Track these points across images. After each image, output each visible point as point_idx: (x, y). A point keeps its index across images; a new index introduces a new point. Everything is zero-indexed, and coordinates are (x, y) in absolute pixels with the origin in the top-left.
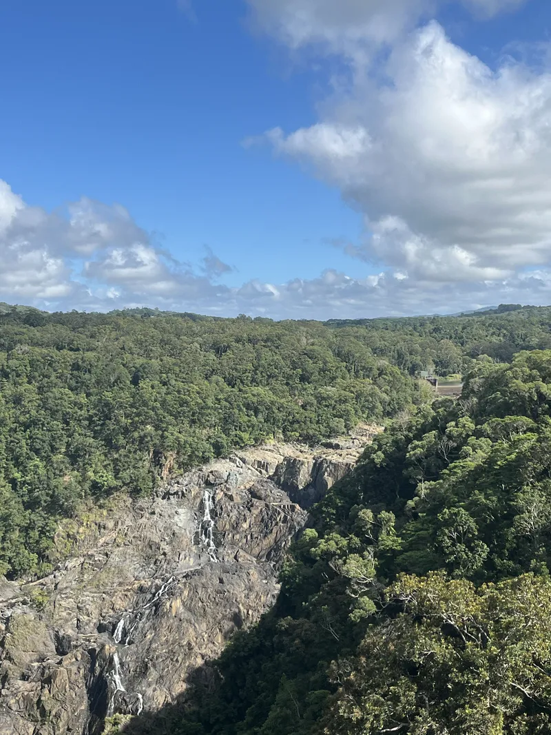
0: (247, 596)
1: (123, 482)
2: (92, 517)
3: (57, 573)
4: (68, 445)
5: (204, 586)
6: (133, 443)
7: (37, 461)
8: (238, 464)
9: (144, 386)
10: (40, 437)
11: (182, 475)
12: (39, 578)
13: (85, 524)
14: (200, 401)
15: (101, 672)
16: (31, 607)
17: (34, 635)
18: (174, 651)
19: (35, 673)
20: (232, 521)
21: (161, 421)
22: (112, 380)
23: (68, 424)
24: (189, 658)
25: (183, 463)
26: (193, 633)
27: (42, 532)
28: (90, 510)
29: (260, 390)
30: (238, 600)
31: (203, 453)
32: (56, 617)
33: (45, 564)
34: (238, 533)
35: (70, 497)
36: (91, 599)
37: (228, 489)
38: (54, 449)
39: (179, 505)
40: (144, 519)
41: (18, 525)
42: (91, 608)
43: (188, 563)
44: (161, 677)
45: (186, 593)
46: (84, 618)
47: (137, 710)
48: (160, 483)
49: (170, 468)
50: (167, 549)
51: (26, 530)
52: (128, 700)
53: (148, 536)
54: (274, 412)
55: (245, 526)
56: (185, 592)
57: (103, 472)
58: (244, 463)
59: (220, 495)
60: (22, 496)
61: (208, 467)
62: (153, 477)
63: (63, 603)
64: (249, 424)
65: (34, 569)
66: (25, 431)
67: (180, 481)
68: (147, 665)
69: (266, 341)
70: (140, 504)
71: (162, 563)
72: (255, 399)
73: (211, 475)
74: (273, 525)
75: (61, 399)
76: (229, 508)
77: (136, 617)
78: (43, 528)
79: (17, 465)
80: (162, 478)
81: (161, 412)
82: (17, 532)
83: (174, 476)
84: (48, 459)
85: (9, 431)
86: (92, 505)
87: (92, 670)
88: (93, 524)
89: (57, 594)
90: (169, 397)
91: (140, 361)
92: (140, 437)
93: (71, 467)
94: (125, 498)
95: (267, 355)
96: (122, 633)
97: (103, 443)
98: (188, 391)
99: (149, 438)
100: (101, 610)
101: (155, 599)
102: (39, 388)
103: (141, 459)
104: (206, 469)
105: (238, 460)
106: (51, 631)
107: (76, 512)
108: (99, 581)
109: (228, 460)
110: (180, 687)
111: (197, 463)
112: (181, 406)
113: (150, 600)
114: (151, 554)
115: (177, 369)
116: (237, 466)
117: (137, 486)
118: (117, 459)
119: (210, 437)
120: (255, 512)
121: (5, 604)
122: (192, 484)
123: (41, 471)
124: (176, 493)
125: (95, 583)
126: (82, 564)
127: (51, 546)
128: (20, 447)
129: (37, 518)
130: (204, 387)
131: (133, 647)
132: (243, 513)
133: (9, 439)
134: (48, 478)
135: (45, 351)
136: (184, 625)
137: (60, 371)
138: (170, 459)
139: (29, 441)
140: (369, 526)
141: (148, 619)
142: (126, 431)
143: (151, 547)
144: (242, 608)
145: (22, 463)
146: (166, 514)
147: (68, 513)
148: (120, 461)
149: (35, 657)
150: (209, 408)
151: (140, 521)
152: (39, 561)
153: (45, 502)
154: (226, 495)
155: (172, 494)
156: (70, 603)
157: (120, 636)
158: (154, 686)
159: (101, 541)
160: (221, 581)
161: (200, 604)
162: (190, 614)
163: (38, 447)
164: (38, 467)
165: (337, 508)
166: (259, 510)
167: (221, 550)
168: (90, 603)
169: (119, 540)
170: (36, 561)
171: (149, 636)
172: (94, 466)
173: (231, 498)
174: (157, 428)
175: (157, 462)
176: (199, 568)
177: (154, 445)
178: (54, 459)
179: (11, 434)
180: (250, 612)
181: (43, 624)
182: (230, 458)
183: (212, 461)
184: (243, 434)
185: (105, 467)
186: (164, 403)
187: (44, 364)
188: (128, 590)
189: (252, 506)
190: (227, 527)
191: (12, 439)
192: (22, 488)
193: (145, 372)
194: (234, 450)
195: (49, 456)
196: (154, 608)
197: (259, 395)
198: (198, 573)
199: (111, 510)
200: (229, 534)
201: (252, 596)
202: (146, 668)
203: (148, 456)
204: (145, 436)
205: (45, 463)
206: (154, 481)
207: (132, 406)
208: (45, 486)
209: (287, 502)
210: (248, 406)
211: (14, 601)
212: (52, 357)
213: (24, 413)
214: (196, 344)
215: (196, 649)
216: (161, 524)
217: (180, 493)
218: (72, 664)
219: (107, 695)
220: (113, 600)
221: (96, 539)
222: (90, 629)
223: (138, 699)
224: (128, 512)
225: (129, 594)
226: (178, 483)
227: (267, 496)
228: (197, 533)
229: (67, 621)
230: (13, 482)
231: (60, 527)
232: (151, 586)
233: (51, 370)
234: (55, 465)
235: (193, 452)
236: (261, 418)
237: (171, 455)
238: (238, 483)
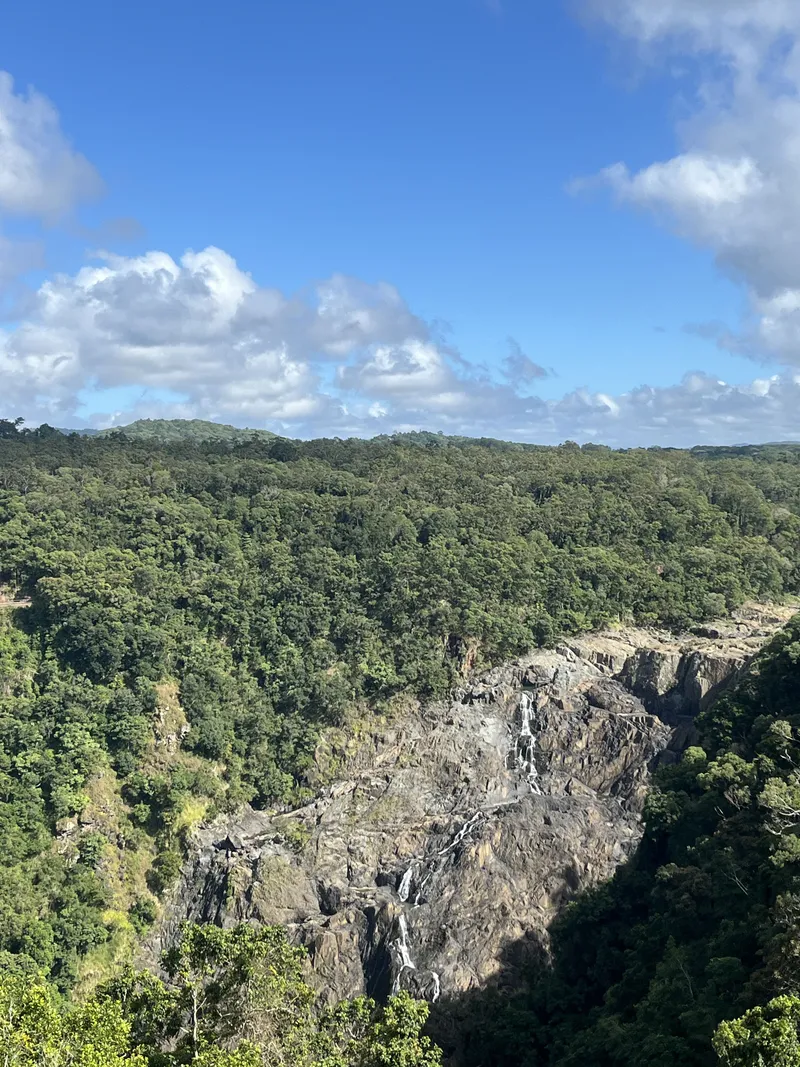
0: (585, 844)
1: (408, 679)
2: (366, 726)
3: (319, 802)
4: (333, 626)
5: (523, 827)
6: (421, 624)
7: (291, 647)
8: (569, 657)
9: (437, 545)
10: (296, 614)
11: (489, 670)
12: (294, 808)
13: (356, 735)
14: (515, 566)
15: (383, 940)
16: (286, 847)
17: (290, 886)
18: (483, 916)
19: (292, 937)
20: (562, 737)
21: (460, 594)
22: (392, 535)
23: (332, 596)
24: (502, 926)
25: (491, 655)
26: (509, 893)
27: (299, 745)
28: (363, 716)
29: (601, 551)
30: (572, 848)
31: (520, 640)
32: (320, 862)
33: (302, 789)
34: (570, 754)
35: (336, 697)
36: (366, 839)
37: (555, 692)
38: (313, 631)
39: (486, 714)
40: (437, 730)
41: (266, 734)
42: (366, 851)
43: (499, 794)
44: (465, 952)
45: (498, 836)
46: (357, 865)
47: (432, 995)
48: (459, 681)
49: (472, 661)
50: (471, 773)
51: (277, 741)
52: (419, 980)
53: (444, 754)
54: (620, 584)
55: (581, 745)
56: (496, 835)
57: (379, 663)
58: (578, 655)
59: (544, 701)
60: (271, 695)
61: (527, 659)
62: (449, 672)
63: (328, 843)
64: (585, 600)
65: (288, 795)
66: (275, 606)
67: (487, 679)
68: (444, 934)
69: (607, 481)
70: (431, 709)
71: (464, 793)
72: (593, 565)
73: (530, 672)
74: (621, 745)
75: (322, 561)
76: (557, 719)
77: (428, 866)
78: (300, 739)
79: (265, 651)
80: (461, 674)
81: (459, 581)
82: (266, 743)
83: (479, 671)
84: (305, 645)
85: (254, 605)
86: (366, 710)
87: (370, 936)
88: (367, 736)
89: (320, 831)
90: (471, 561)
91: (430, 510)
92: (431, 616)
93: (337, 657)
94: (411, 701)
95: (610, 501)
96: (410, 886)
97: (380, 623)
98: (498, 552)
99: (444, 618)
100: (381, 854)
101: (455, 843)
102: (293, 546)
103: (432, 648)
104: (524, 663)
105: (569, 651)
106: (313, 881)
107: (344, 718)
108: (376, 814)
109: (555, 651)
110: (491, 967)
111: (511, 655)
112: (489, 573)
113: (447, 845)
114: (448, 779)
115: (481, 520)
116: (568, 660)
117: (426, 685)
118: (399, 646)
119: (528, 618)
120: (595, 725)
121: (251, 842)
122: (504, 683)
123: (297, 661)
124: (482, 696)
125: (372, 817)
126: (354, 790)
127: (312, 764)
128: (269, 628)
129: (292, 724)
130: (520, 547)
131: (425, 907)
132: (577, 727)
133: (254, 616)
134: (307, 670)
135: (300, 496)
136: (496, 880)
137: (321, 523)
138: (473, 648)
139: (281, 620)
140: (785, 744)
141: (445, 870)
142: (411, 608)
143: (447, 770)
144: (577, 861)
145: (272, 649)
146: (468, 726)
147: (334, 719)
148: (404, 649)
149: (293, 915)
150: (527, 577)
151: (433, 734)
152: (295, 785)
153: (303, 703)
154: (552, 700)
155: (476, 698)
156: (337, 843)
157: (407, 892)
158: (455, 963)
159: (379, 760)
160: (547, 821)
161: (518, 852)
162: (503, 865)
163: (292, 628)
164: (293, 656)
165: (733, 719)
166: (600, 723)
167: (546, 777)
168: (365, 844)
169: (403, 759)
170: (291, 784)
171: (447, 894)
172: (367, 655)
173: (560, 705)
174: (454, 603)
175: (454, 652)
176: (516, 801)
177: (451, 628)
178: (314, 644)
179: (257, 609)
180: (589, 867)
181: (302, 871)
182: (558, 649)
183: (532, 652)
184: (576, 615)
185: (383, 657)
186: (464, 567)
187: (299, 513)
188: (417, 829)
189: (590, 717)
190: (555, 745)
191: (258, 616)
192: (271, 684)
193: (437, 525)
194: (563, 637)
195: (306, 640)
196: (454, 855)
197: (598, 559)
198: (516, 808)
199: (391, 717)
200: (557, 756)
201: (592, 844)
202: (444, 938)
203: (442, 643)
204: (438, 615)
205: (301, 649)
206: (450, 678)
207: (419, 573)
208: (303, 681)
209: (641, 713)
210: (583, 574)
211: (262, 838)
212: (309, 504)
213: (274, 581)
214: (506, 485)
215: (513, 915)
216: (461, 739)
217: (487, 696)
218: (343, 927)
219: (391, 971)
220: (396, 841)
221: (371, 756)
222: (366, 880)
223: (433, 980)
224: (415, 721)
225: (418, 834)
226: (484, 681)
227: (612, 704)
228: (511, 753)
229: (334, 868)
230: (260, 674)
231: (323, 739)
232: (449, 825)
233: (309, 521)
234: (315, 653)
235: (505, 639)
236: (601, 591)
237: (474, 642)
238: (570, 683)
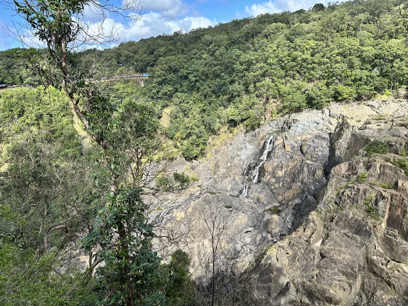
8: (324, 115)
34: (274, 177)
37: (286, 138)
43: (226, 187)
48: (264, 122)
49: (271, 112)
55: (281, 173)
56: (189, 209)
58: (329, 116)
59: (279, 142)
61: (296, 115)
73: (292, 123)
76: (280, 154)
83: (274, 118)
86: (227, 130)
105: (327, 112)
107: (219, 132)
127: (205, 149)
154: (283, 142)
166: (295, 164)
173: (285, 146)
182: (323, 110)
183: (306, 110)
189: (292, 158)
190: (270, 169)
200: (267, 176)
231: (210, 139)
236: (376, 72)
237: (274, 102)
238: (297, 134)
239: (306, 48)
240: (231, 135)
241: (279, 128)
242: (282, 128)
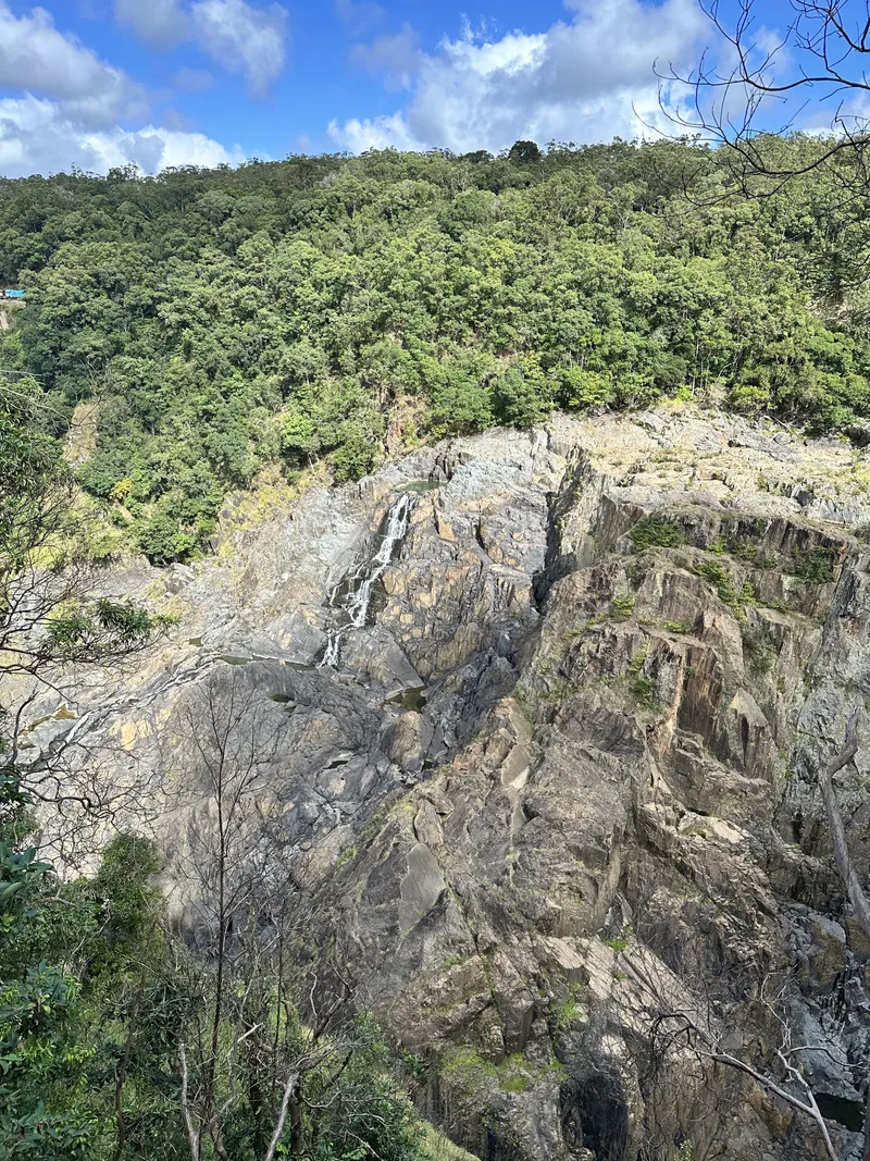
20: (409, 579)
28: (274, 482)
34: (411, 609)
37: (441, 503)
43: (276, 641)
45: (165, 714)
49: (403, 431)
55: (427, 599)
56: (163, 712)
58: (549, 447)
59: (423, 513)
61: (467, 443)
73: (457, 462)
76: (425, 547)
80: (387, 449)
86: (279, 476)
105: (541, 438)
107: (254, 483)
116: (531, 452)
120: (456, 574)
127: (213, 530)
138: (406, 412)
154: (435, 515)
173: (437, 525)
182: (531, 432)
190: (399, 589)
200: (393, 608)
231: (229, 501)
236: (659, 338)
237: (409, 403)
238: (469, 493)
239: (493, 261)
240: (291, 491)
241: (422, 476)
242: (431, 475)
